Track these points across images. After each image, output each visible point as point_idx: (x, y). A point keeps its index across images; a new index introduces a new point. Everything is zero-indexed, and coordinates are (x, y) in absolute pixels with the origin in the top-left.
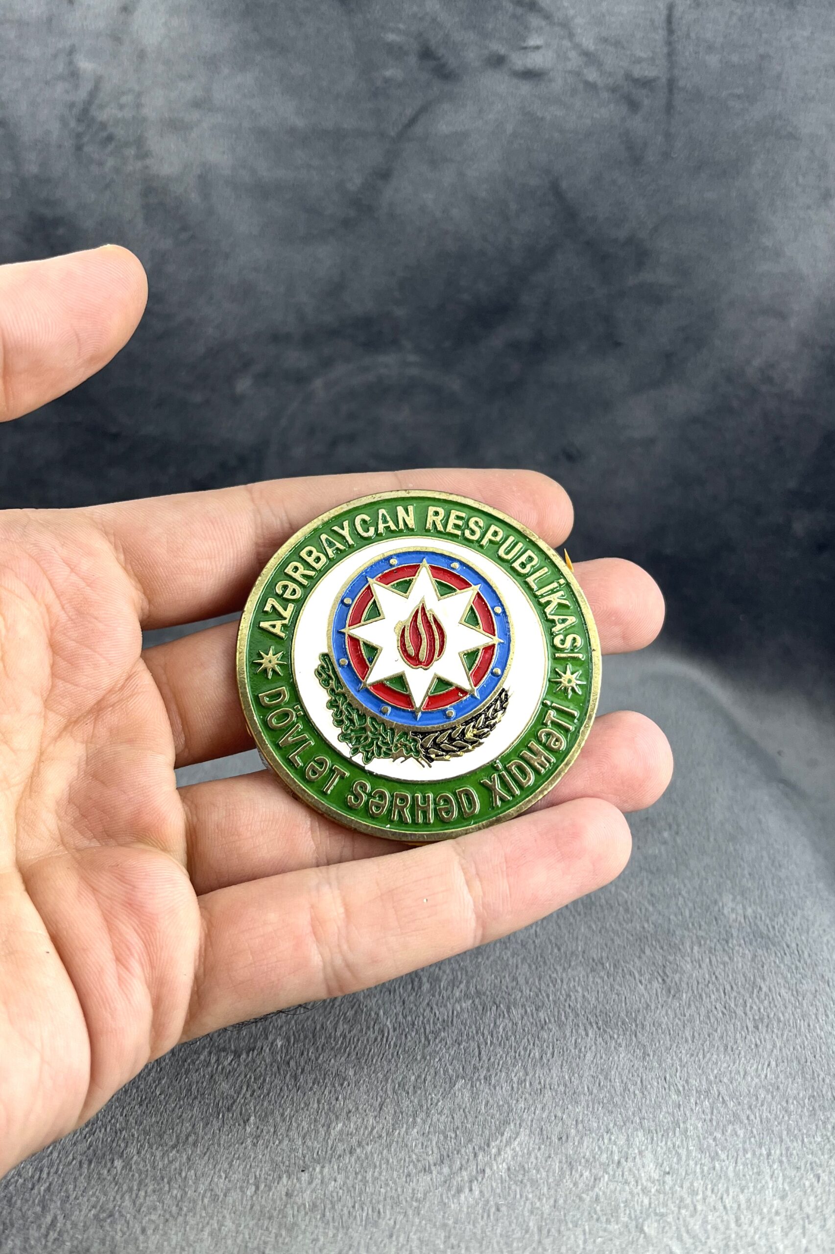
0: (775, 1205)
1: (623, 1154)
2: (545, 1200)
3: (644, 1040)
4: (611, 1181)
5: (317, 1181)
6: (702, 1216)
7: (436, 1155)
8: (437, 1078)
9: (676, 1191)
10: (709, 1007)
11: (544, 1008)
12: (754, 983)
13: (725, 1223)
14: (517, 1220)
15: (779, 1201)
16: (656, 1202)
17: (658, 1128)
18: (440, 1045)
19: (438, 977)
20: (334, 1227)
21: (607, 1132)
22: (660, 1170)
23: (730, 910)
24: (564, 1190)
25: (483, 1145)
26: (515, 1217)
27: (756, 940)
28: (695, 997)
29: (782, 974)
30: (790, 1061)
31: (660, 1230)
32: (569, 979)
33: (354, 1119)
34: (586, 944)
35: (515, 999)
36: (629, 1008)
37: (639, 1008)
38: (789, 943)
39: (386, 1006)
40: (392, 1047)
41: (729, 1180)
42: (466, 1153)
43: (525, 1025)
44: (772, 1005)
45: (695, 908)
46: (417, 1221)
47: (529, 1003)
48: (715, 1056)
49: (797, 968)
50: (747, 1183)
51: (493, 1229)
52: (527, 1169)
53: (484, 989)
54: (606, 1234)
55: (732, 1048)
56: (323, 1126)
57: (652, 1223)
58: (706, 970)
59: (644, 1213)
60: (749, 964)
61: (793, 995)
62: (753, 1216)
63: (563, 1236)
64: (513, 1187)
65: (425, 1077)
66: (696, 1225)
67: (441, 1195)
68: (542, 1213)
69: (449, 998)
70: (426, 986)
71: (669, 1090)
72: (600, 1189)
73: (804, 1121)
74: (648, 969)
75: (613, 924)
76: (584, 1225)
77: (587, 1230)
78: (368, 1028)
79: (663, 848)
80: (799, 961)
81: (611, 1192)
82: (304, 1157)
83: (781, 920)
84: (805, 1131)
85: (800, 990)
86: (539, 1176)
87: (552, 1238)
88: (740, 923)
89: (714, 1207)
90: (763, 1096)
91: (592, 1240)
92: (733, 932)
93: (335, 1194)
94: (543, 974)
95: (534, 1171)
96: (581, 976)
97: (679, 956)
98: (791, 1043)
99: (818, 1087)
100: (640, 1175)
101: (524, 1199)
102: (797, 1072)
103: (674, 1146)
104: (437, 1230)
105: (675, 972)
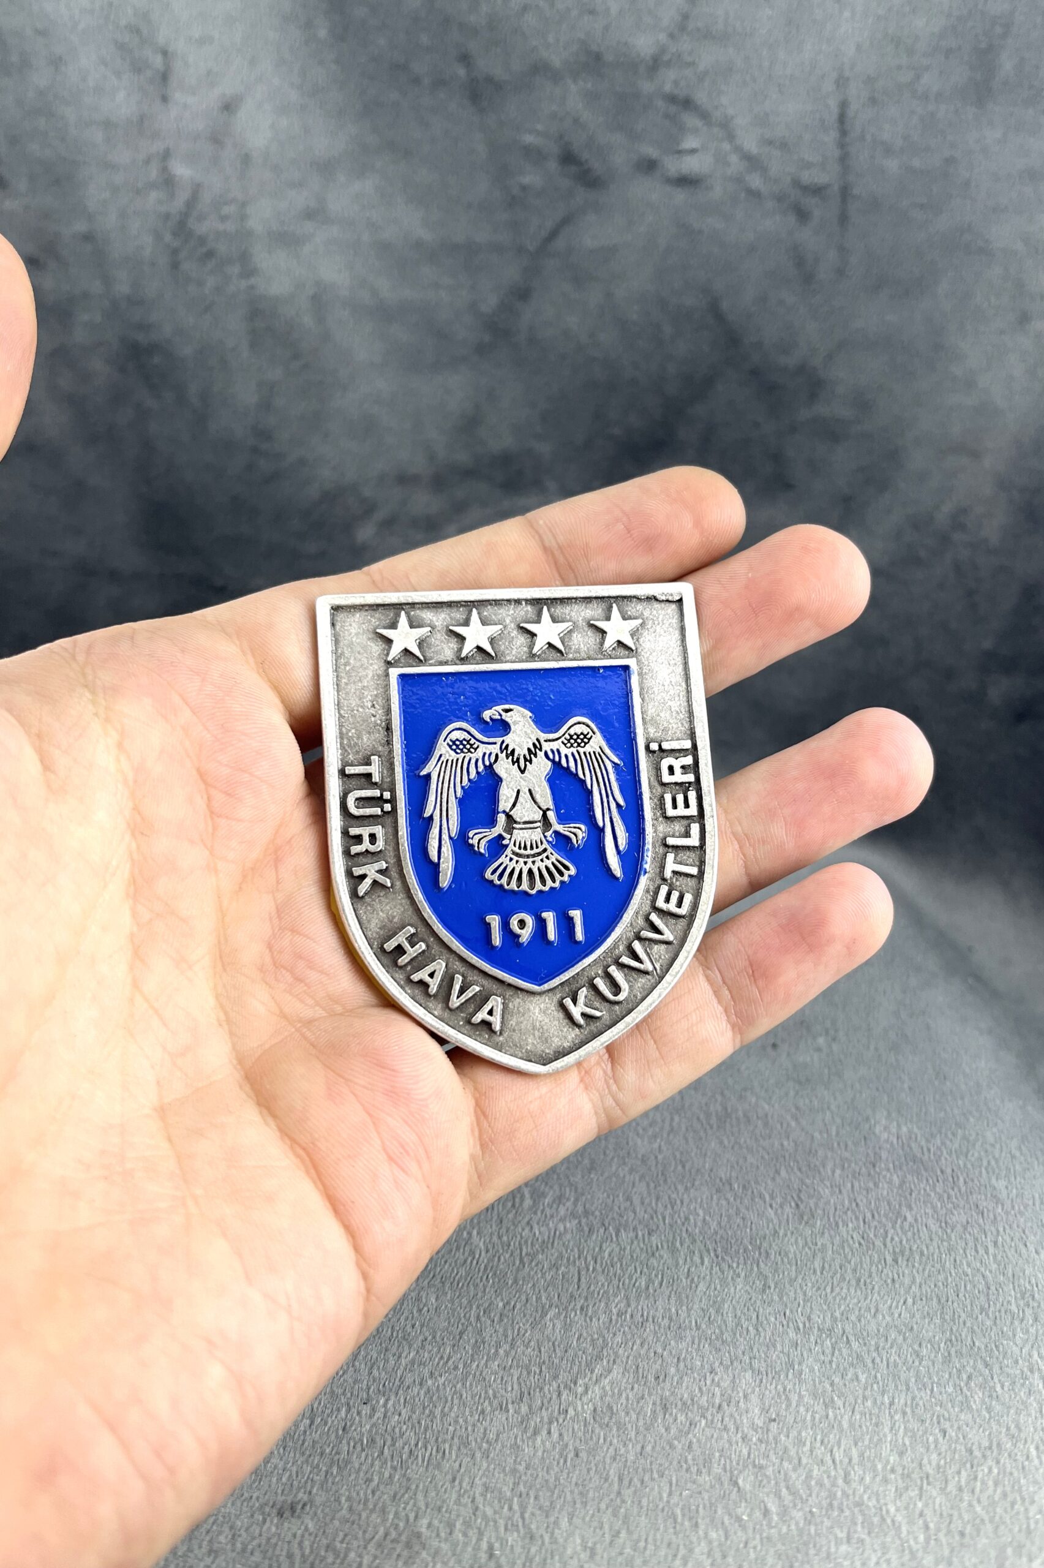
0: (892, 1461)
1: (725, 1397)
2: (630, 1446)
3: (765, 1269)
4: (709, 1427)
5: (379, 1414)
6: (807, 1470)
7: (517, 1391)
8: (528, 1305)
9: (781, 1440)
10: (845, 1236)
11: (658, 1232)
12: (898, 1213)
13: (832, 1479)
14: (597, 1468)
15: (897, 1456)
16: (756, 1454)
17: (770, 1369)
18: (535, 1269)
19: (543, 1193)
20: (392, 1467)
21: (711, 1373)
22: (765, 1417)
23: (882, 1129)
24: (654, 1436)
25: (569, 1383)
26: (595, 1465)
27: (907, 1164)
28: (830, 1225)
29: (931, 1204)
30: (929, 1299)
31: (757, 1483)
32: (691, 1200)
33: (428, 1347)
34: (715, 1161)
35: (627, 1221)
36: (755, 1234)
37: (765, 1235)
38: (944, 1168)
39: (481, 1225)
40: (482, 1270)
41: (842, 1431)
42: (549, 1391)
43: (634, 1251)
44: (916, 1237)
45: (843, 1125)
46: (485, 1465)
47: (642, 1227)
48: (845, 1291)
49: (949, 1197)
50: (862, 1435)
51: (568, 1477)
52: (615, 1410)
53: (593, 1209)
54: (695, 1486)
55: (865, 1282)
56: (394, 1355)
57: (748, 1475)
58: (845, 1195)
59: (741, 1463)
60: (895, 1190)
61: (941, 1227)
62: (864, 1472)
63: (646, 1487)
64: (597, 1431)
65: (515, 1304)
66: (797, 1479)
67: (516, 1438)
68: (626, 1461)
69: (552, 1216)
70: (528, 1202)
71: (788, 1327)
72: (695, 1436)
73: (936, 1369)
74: (780, 1192)
75: (748, 1141)
76: (671, 1476)
77: (674, 1481)
78: (458, 1248)
79: (816, 1056)
80: (953, 1190)
81: (707, 1438)
82: (369, 1389)
83: (939, 1142)
84: (936, 1380)
85: (949, 1221)
86: (627, 1419)
87: (633, 1489)
88: (892, 1143)
89: (822, 1461)
90: (893, 1337)
91: (678, 1493)
92: (883, 1155)
93: (397, 1430)
94: (661, 1194)
95: (623, 1414)
96: (704, 1197)
97: (818, 1179)
98: (933, 1279)
99: (957, 1330)
100: (742, 1421)
101: (608, 1443)
102: (936, 1312)
103: (785, 1390)
104: (506, 1475)
105: (810, 1197)
